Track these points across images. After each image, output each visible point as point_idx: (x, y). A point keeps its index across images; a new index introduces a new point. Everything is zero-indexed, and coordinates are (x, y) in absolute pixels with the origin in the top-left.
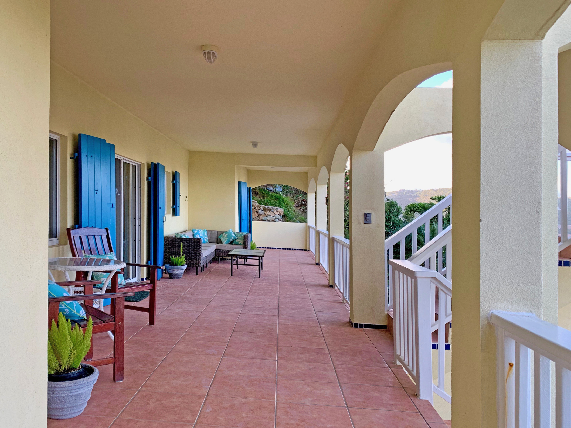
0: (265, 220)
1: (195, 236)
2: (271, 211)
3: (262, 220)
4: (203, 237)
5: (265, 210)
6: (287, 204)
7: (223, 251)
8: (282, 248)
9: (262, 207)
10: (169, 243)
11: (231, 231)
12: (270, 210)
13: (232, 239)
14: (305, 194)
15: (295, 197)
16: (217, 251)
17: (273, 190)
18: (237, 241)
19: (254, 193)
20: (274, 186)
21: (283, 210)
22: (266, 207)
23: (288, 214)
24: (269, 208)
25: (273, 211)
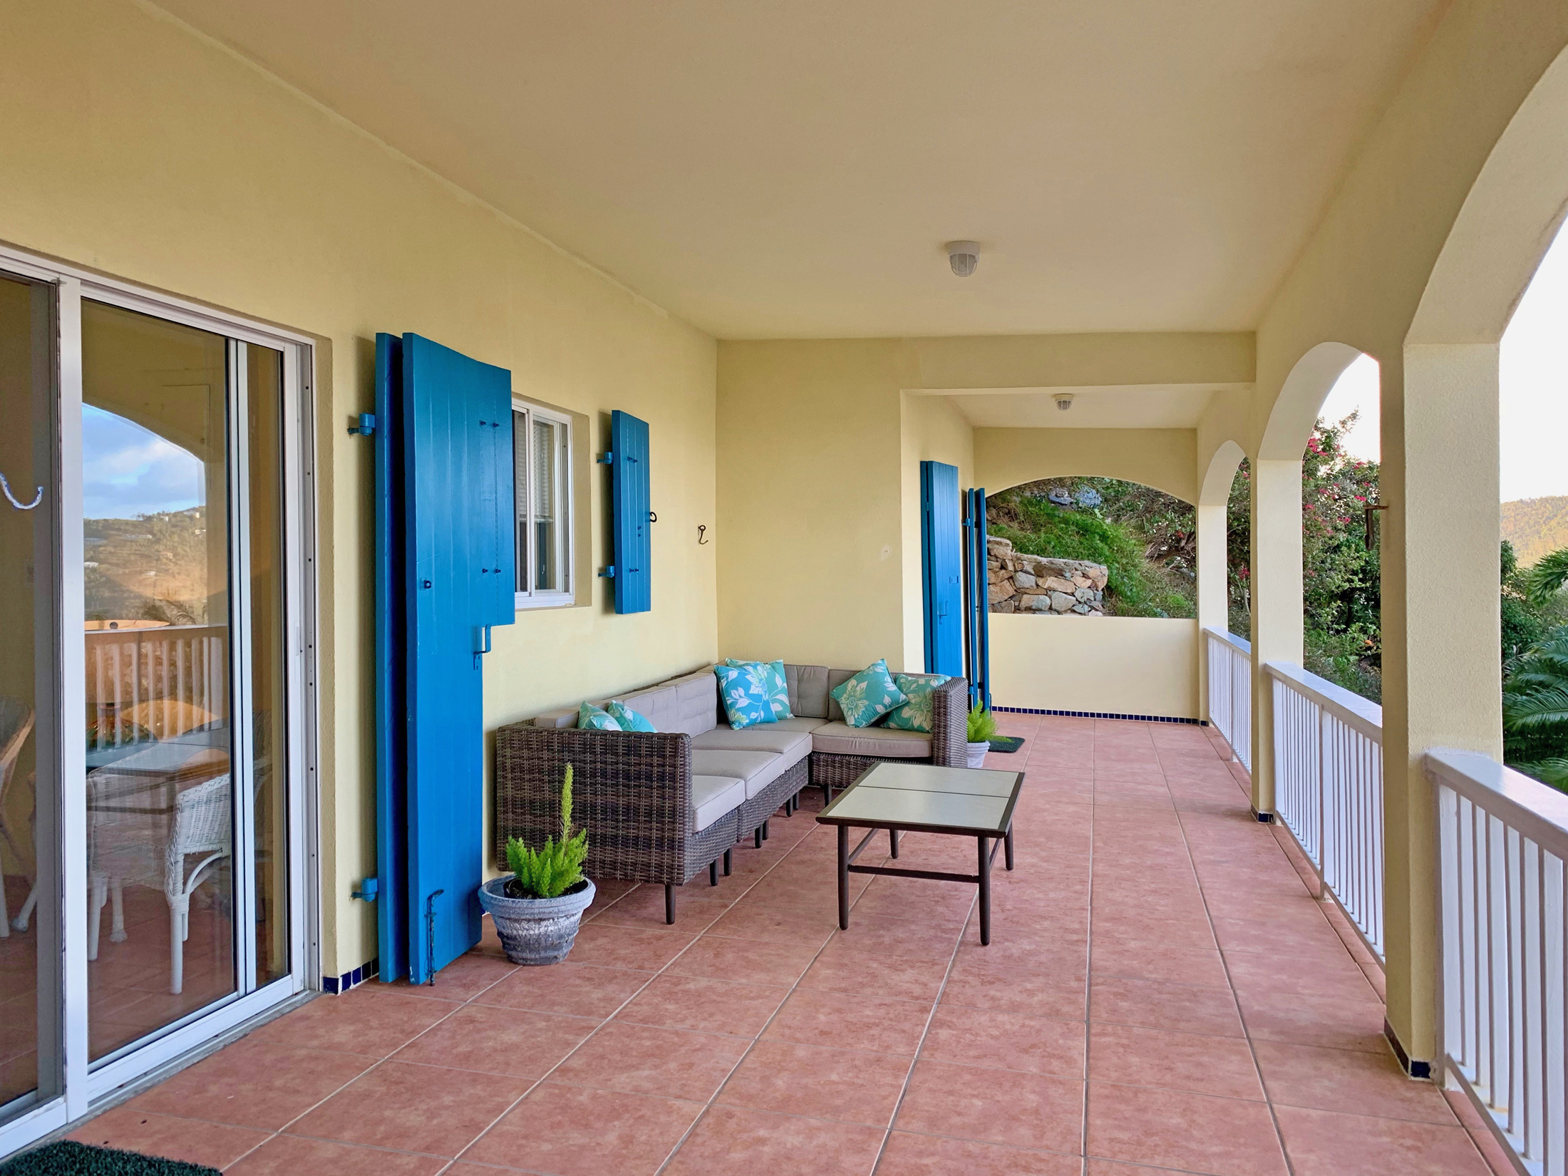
0: (1040, 607)
1: (729, 695)
2: (1062, 575)
3: (1030, 609)
4: (765, 698)
5: (1039, 572)
6: (1120, 550)
7: (841, 763)
8: (1102, 712)
9: (1029, 560)
10: (529, 759)
11: (880, 669)
12: (1059, 573)
13: (885, 707)
14: (1187, 510)
15: (1147, 526)
16: (819, 760)
17: (1071, 503)
18: (906, 713)
19: (1001, 514)
20: (1073, 484)
21: (1106, 572)
22: (1044, 560)
23: (1124, 583)
24: (1053, 566)
25: (1068, 575)
